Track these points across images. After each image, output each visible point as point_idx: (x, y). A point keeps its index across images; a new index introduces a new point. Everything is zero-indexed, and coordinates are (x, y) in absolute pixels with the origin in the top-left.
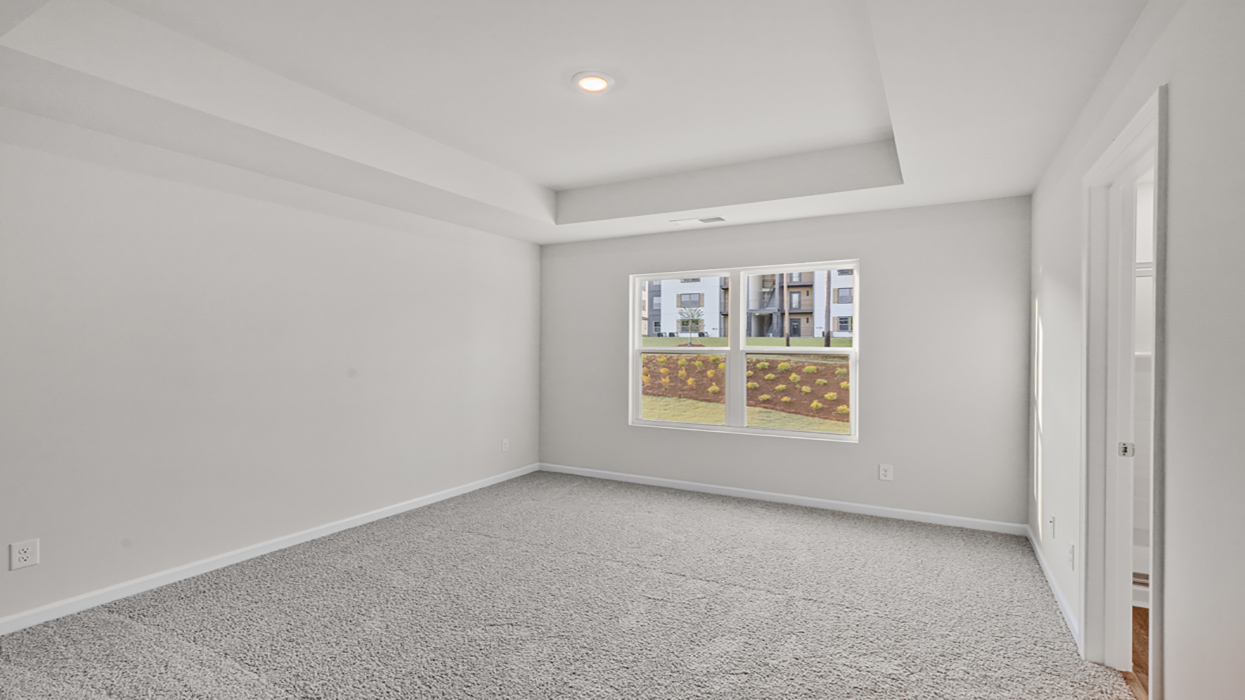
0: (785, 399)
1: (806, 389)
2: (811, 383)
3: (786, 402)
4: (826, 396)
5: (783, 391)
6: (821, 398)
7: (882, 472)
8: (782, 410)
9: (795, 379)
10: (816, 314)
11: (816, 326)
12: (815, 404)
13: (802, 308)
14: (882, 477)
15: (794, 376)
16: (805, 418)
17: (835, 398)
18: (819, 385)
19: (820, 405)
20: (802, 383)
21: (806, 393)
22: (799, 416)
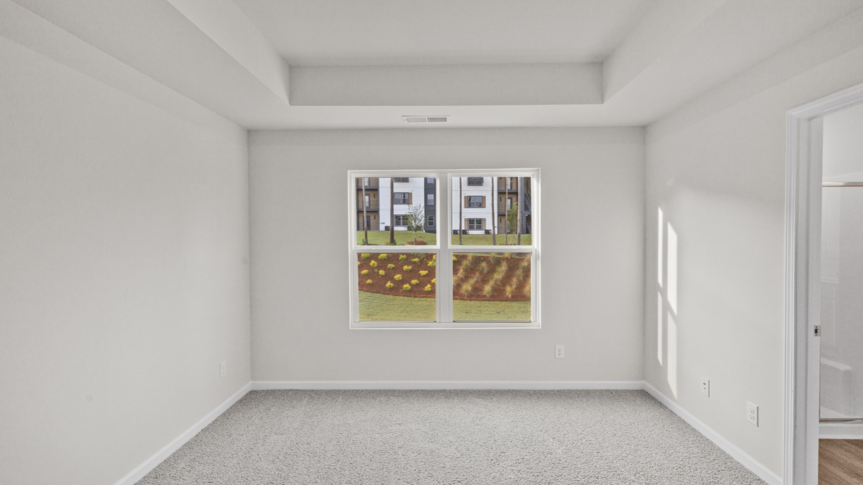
0: (369, 281)
1: (382, 272)
2: (384, 268)
3: (369, 284)
4: (395, 277)
5: (367, 275)
6: (392, 280)
7: (557, 352)
8: (367, 291)
9: (374, 264)
10: (381, 213)
11: (381, 222)
12: (389, 284)
13: (371, 207)
14: (557, 356)
15: (373, 262)
16: (383, 296)
17: (401, 278)
18: (389, 269)
19: (392, 285)
20: (379, 268)
21: (382, 276)
22: (379, 295)
